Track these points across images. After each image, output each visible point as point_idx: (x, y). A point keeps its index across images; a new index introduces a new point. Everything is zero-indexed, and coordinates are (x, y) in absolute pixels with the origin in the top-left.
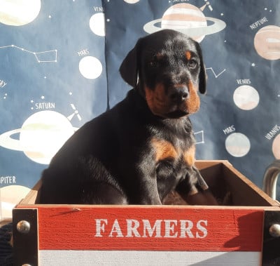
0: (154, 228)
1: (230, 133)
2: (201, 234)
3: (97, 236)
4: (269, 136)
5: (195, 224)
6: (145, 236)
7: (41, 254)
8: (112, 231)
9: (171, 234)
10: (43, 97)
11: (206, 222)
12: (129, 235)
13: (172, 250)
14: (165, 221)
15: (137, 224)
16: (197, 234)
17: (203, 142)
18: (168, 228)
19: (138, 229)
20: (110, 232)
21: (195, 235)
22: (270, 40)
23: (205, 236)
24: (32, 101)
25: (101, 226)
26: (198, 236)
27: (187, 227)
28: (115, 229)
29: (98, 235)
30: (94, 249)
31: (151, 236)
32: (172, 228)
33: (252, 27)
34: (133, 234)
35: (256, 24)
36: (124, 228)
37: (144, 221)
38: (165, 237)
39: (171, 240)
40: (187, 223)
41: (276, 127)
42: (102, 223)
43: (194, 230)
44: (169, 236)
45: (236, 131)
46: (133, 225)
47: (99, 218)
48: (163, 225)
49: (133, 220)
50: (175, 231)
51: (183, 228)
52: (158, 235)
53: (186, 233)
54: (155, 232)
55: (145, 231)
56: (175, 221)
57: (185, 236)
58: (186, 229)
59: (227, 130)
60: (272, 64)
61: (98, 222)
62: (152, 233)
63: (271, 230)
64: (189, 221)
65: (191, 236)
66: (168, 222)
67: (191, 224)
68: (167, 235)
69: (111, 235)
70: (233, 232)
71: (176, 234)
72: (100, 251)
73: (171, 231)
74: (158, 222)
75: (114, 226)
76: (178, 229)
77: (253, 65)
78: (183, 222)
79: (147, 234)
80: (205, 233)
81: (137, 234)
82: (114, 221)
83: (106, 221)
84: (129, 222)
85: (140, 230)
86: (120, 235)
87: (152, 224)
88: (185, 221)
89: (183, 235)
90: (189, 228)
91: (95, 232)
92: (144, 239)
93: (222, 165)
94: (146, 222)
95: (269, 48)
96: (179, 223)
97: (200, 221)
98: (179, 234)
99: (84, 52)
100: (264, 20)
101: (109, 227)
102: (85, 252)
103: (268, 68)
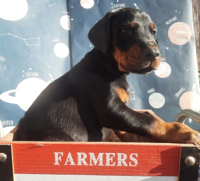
0: (98, 159)
1: (152, 93)
2: (133, 163)
3: (55, 164)
4: (177, 95)
5: (128, 156)
6: (91, 164)
7: (16, 176)
8: (67, 161)
9: (111, 163)
10: (30, 69)
11: (137, 155)
12: (79, 164)
13: (111, 174)
14: (106, 154)
15: (85, 156)
16: (130, 163)
17: (134, 99)
18: (108, 159)
19: (86, 160)
20: (65, 161)
21: (128, 164)
22: (179, 32)
23: (136, 165)
24: (23, 71)
25: (59, 157)
26: (130, 165)
27: (122, 158)
28: (69, 159)
29: (57, 163)
30: (54, 174)
31: (95, 164)
32: (112, 159)
33: (167, 23)
34: (82, 163)
35: (170, 21)
36: (75, 159)
37: (90, 153)
38: (106, 165)
39: (110, 167)
40: (122, 156)
41: (182, 88)
42: (59, 155)
43: (128, 160)
44: (109, 165)
45: (156, 92)
46: (82, 156)
47: (57, 151)
48: (104, 157)
49: (82, 153)
50: (113, 161)
51: (119, 159)
52: (101, 164)
53: (122, 163)
54: (98, 161)
55: (91, 161)
56: (114, 154)
57: (121, 165)
58: (122, 159)
59: (150, 91)
60: (180, 48)
61: (56, 154)
62: (96, 162)
63: (186, 161)
64: (124, 154)
65: (126, 165)
66: (108, 154)
67: (125, 156)
68: (108, 164)
69: (66, 164)
70: (157, 162)
71: (114, 163)
72: (58, 175)
73: (110, 161)
74: (101, 155)
75: (68, 157)
76: (115, 159)
77: (167, 48)
78: (119, 155)
79: (93, 163)
80: (136, 162)
81: (85, 163)
82: (68, 153)
83: (62, 154)
84: (79, 154)
85: (88, 160)
86: (73, 163)
87: (96, 156)
88: (121, 154)
89: (119, 164)
90: (124, 159)
91: (54, 162)
92: (90, 167)
93: (147, 113)
94: (92, 155)
95: (178, 37)
96: (116, 156)
97: (132, 154)
98: (117, 163)
99: (57, 40)
100: (175, 19)
101: (64, 158)
102: (48, 175)
103: (177, 50)
